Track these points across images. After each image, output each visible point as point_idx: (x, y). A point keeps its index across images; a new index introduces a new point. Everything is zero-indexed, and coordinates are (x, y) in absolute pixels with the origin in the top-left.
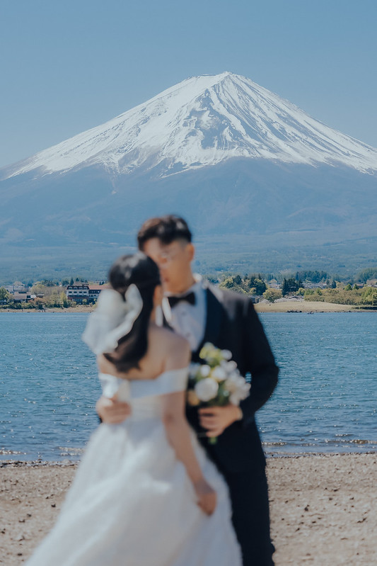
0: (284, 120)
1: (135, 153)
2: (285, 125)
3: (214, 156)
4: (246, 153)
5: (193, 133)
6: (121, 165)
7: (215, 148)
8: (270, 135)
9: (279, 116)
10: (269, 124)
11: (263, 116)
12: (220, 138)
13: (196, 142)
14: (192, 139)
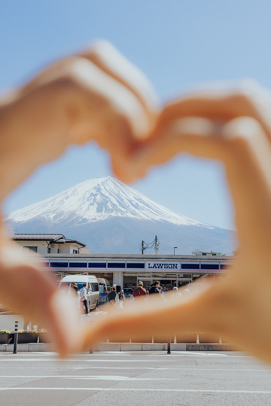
0: (138, 200)
1: (61, 214)
2: (138, 202)
3: (103, 216)
4: (120, 215)
5: (92, 204)
6: (54, 219)
7: (103, 212)
8: (131, 207)
9: (135, 198)
10: (130, 202)
11: (127, 197)
12: (106, 207)
13: (94, 208)
14: (91, 207)
